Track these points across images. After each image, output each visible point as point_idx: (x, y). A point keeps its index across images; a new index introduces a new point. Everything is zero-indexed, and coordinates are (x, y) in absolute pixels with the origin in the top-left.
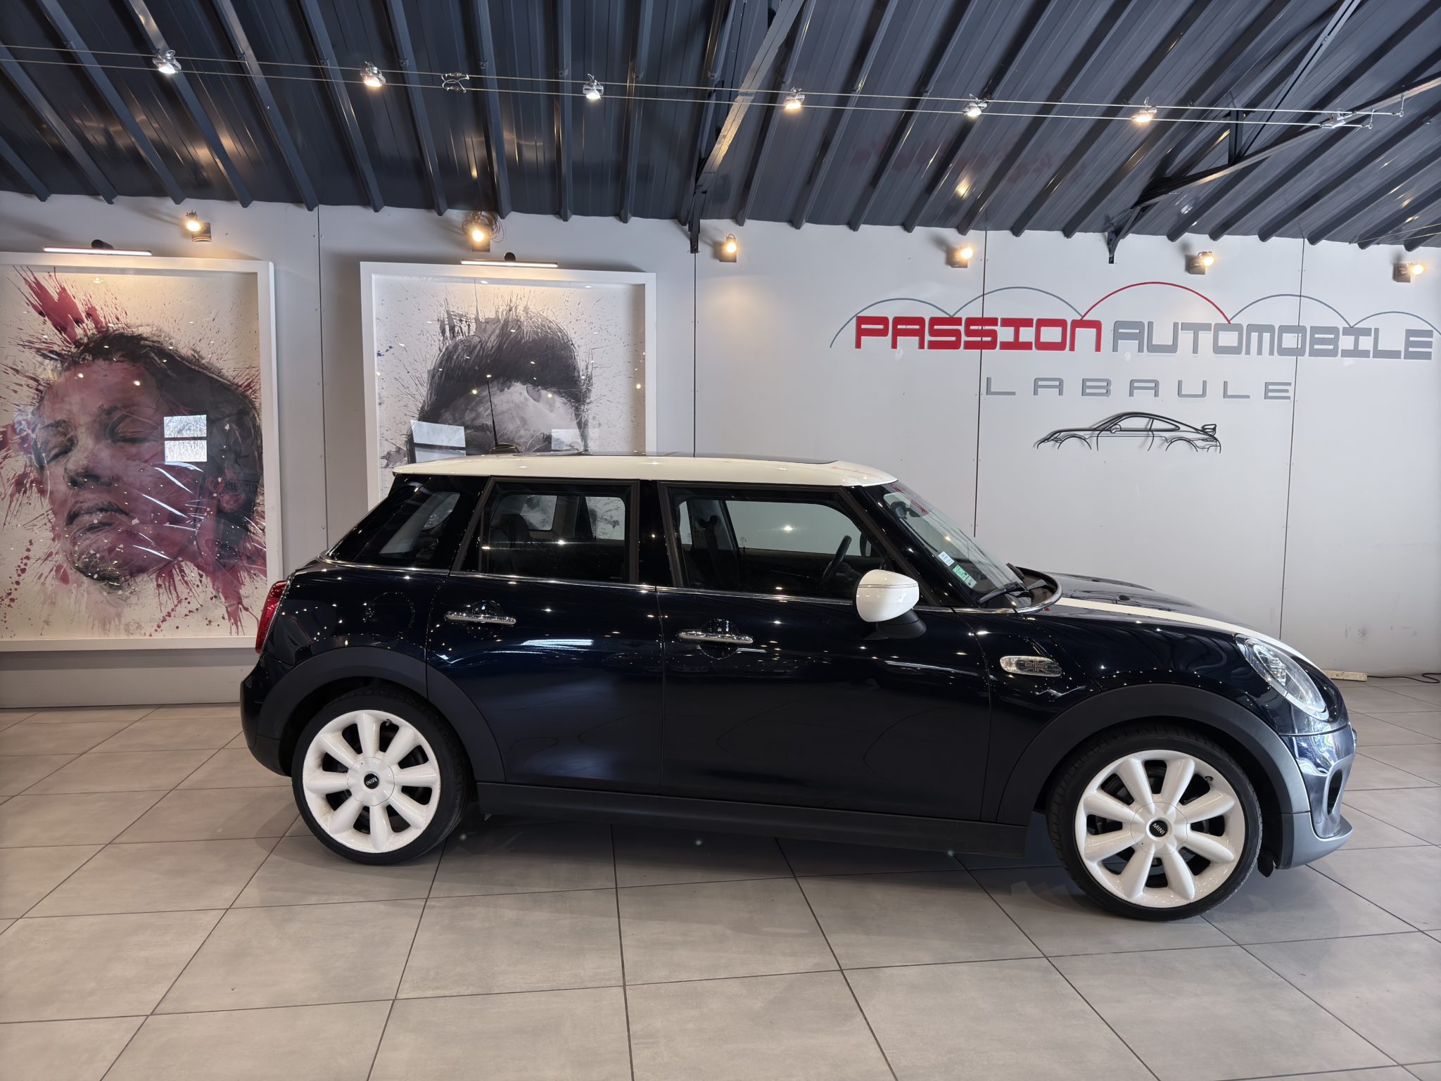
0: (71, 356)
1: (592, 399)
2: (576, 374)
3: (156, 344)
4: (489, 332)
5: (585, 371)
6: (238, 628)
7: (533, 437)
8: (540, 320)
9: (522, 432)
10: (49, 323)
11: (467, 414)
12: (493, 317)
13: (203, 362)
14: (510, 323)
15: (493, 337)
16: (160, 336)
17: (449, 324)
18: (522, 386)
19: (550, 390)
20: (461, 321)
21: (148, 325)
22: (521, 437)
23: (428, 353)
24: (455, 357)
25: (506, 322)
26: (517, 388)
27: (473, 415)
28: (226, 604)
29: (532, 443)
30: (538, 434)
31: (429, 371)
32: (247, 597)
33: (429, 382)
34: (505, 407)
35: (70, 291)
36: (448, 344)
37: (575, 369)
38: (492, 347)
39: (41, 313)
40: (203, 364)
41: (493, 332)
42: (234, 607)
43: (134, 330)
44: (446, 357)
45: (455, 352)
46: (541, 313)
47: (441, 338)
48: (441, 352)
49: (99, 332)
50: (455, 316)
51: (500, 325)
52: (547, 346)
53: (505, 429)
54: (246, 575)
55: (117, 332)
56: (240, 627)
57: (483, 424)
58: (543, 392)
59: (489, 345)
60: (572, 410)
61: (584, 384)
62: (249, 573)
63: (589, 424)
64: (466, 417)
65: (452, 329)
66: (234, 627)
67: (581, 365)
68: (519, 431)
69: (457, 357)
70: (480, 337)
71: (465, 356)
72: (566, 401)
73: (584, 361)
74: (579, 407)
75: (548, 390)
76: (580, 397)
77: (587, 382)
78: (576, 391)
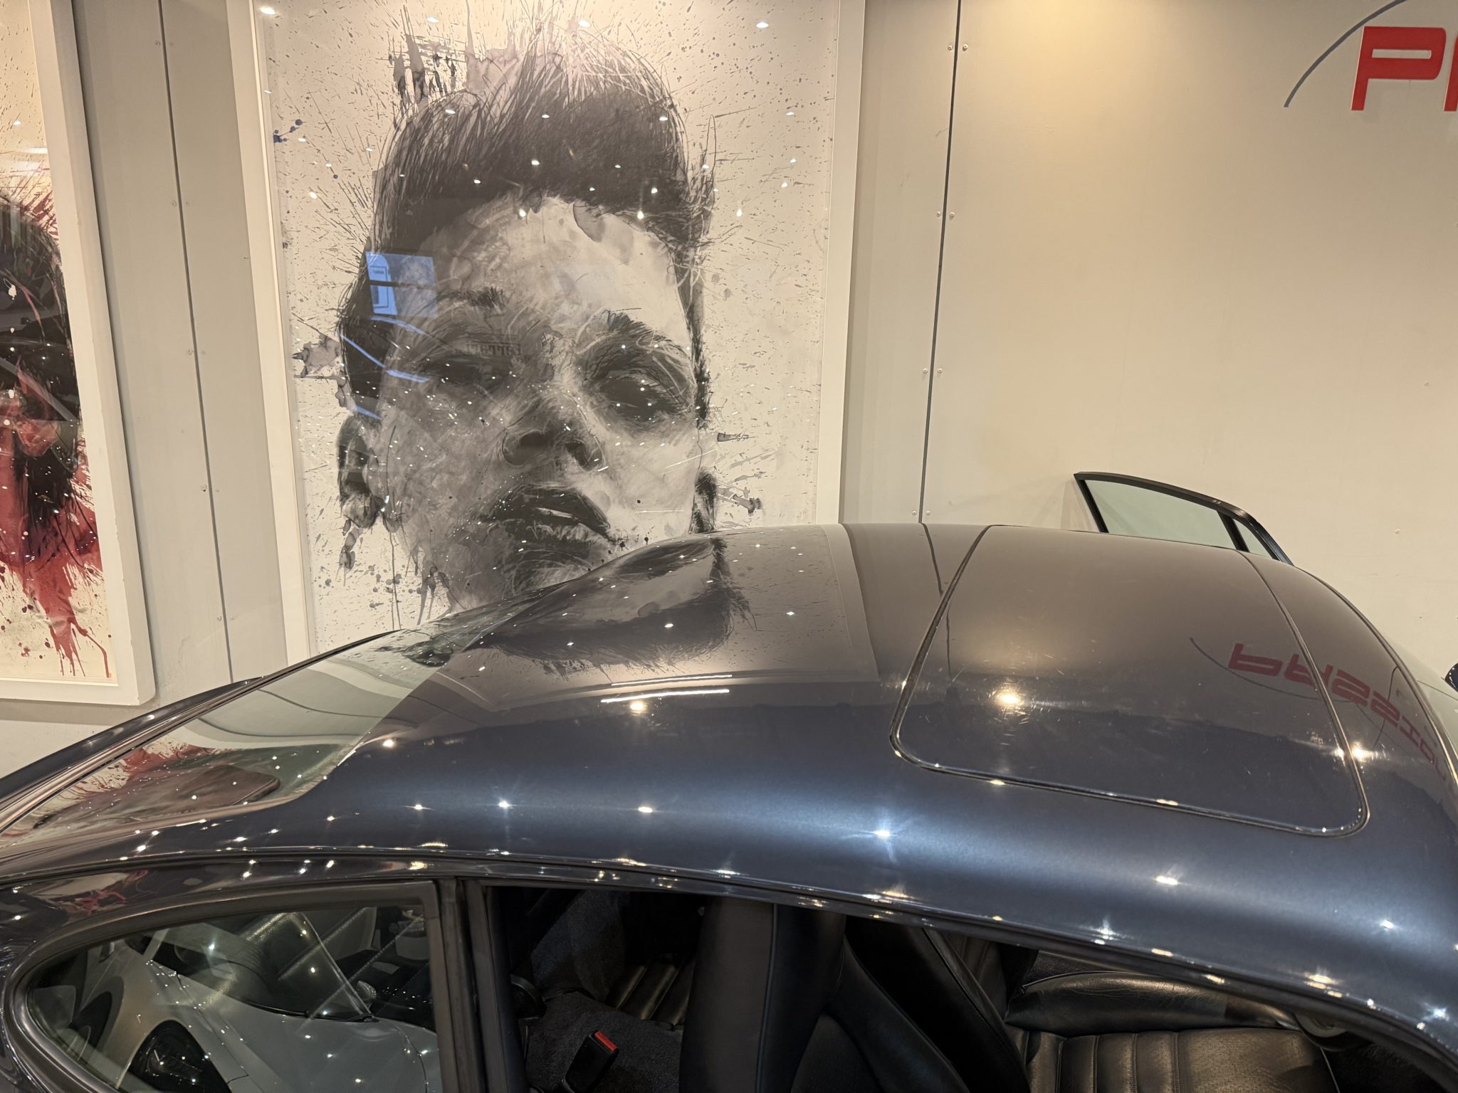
1: (712, 234)
2: (679, 177)
4: (495, 83)
5: (698, 169)
6: (72, 664)
7: (587, 318)
8: (602, 52)
9: (566, 308)
11: (453, 266)
12: (504, 47)
14: (538, 61)
15: (504, 94)
17: (411, 67)
18: (565, 205)
19: (624, 215)
20: (436, 58)
22: (563, 318)
23: (371, 133)
24: (426, 141)
25: (531, 60)
26: (553, 211)
27: (466, 269)
28: (49, 621)
29: (584, 332)
30: (598, 311)
31: (375, 174)
32: (82, 611)
33: (378, 196)
34: (528, 252)
36: (410, 112)
37: (676, 164)
38: (502, 116)
41: (503, 83)
42: (63, 627)
44: (407, 143)
45: (427, 129)
46: (605, 34)
47: (398, 100)
48: (398, 129)
50: (424, 47)
51: (518, 67)
52: (617, 111)
53: (531, 299)
54: (76, 571)
56: (76, 663)
57: (486, 288)
58: (611, 220)
59: (496, 111)
60: (669, 261)
61: (696, 199)
62: (81, 568)
63: (705, 291)
64: (451, 272)
65: (419, 77)
66: (66, 661)
67: (690, 155)
68: (558, 305)
69: (431, 141)
70: (476, 95)
71: (447, 138)
72: (658, 240)
73: (697, 146)
74: (685, 253)
75: (619, 213)
76: (687, 228)
77: (702, 195)
78: (680, 216)
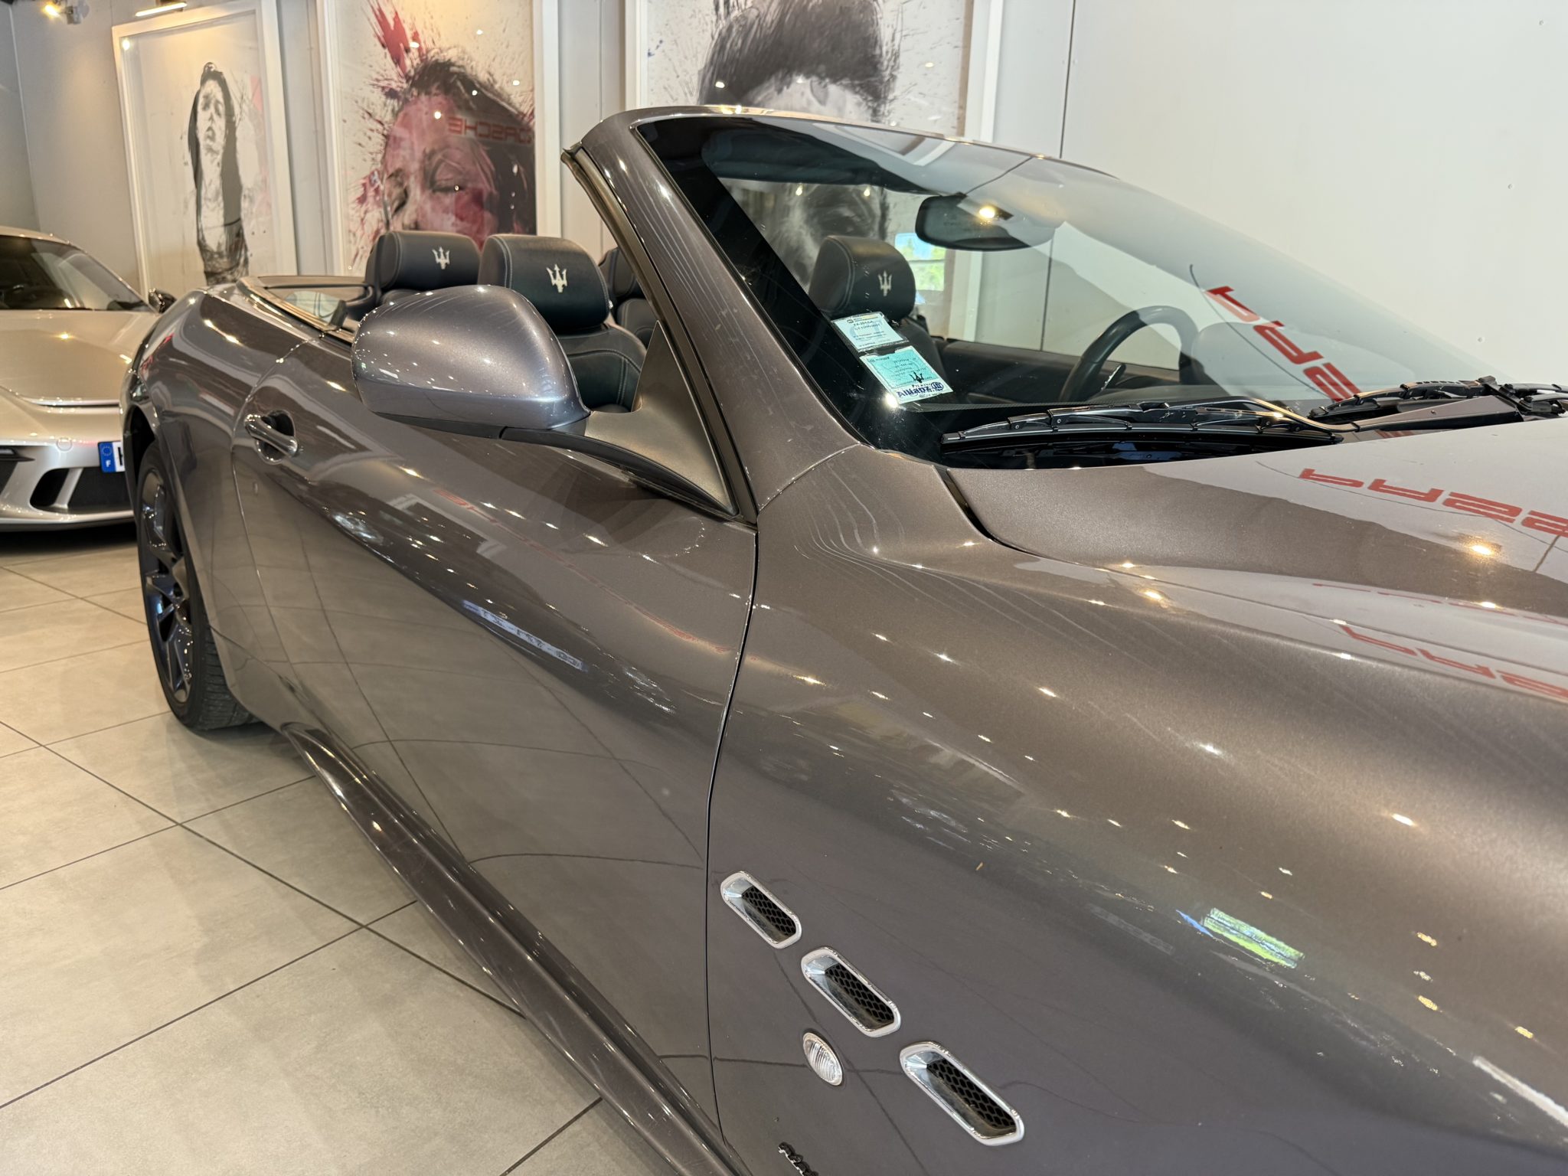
0: (404, 93)
1: (896, 93)
2: (877, 52)
3: (462, 71)
5: (890, 44)
10: (389, 55)
13: (497, 86)
15: (774, 7)
16: (463, 59)
18: (805, 82)
19: (841, 84)
21: (455, 47)
23: (699, 43)
24: (728, 45)
26: (798, 86)
31: (699, 72)
35: (401, 17)
36: (721, 26)
37: (876, 42)
39: (383, 46)
40: (496, 91)
43: (445, 54)
44: (718, 48)
45: (729, 37)
47: (714, 18)
48: (714, 40)
49: (422, 61)
55: (434, 59)
60: (868, 115)
61: (888, 66)
65: (727, 2)
67: (885, 34)
69: (731, 45)
70: (757, 9)
71: (740, 42)
72: (861, 100)
73: (890, 27)
74: (878, 109)
75: (838, 83)
76: (881, 91)
77: (892, 63)
78: (876, 81)
